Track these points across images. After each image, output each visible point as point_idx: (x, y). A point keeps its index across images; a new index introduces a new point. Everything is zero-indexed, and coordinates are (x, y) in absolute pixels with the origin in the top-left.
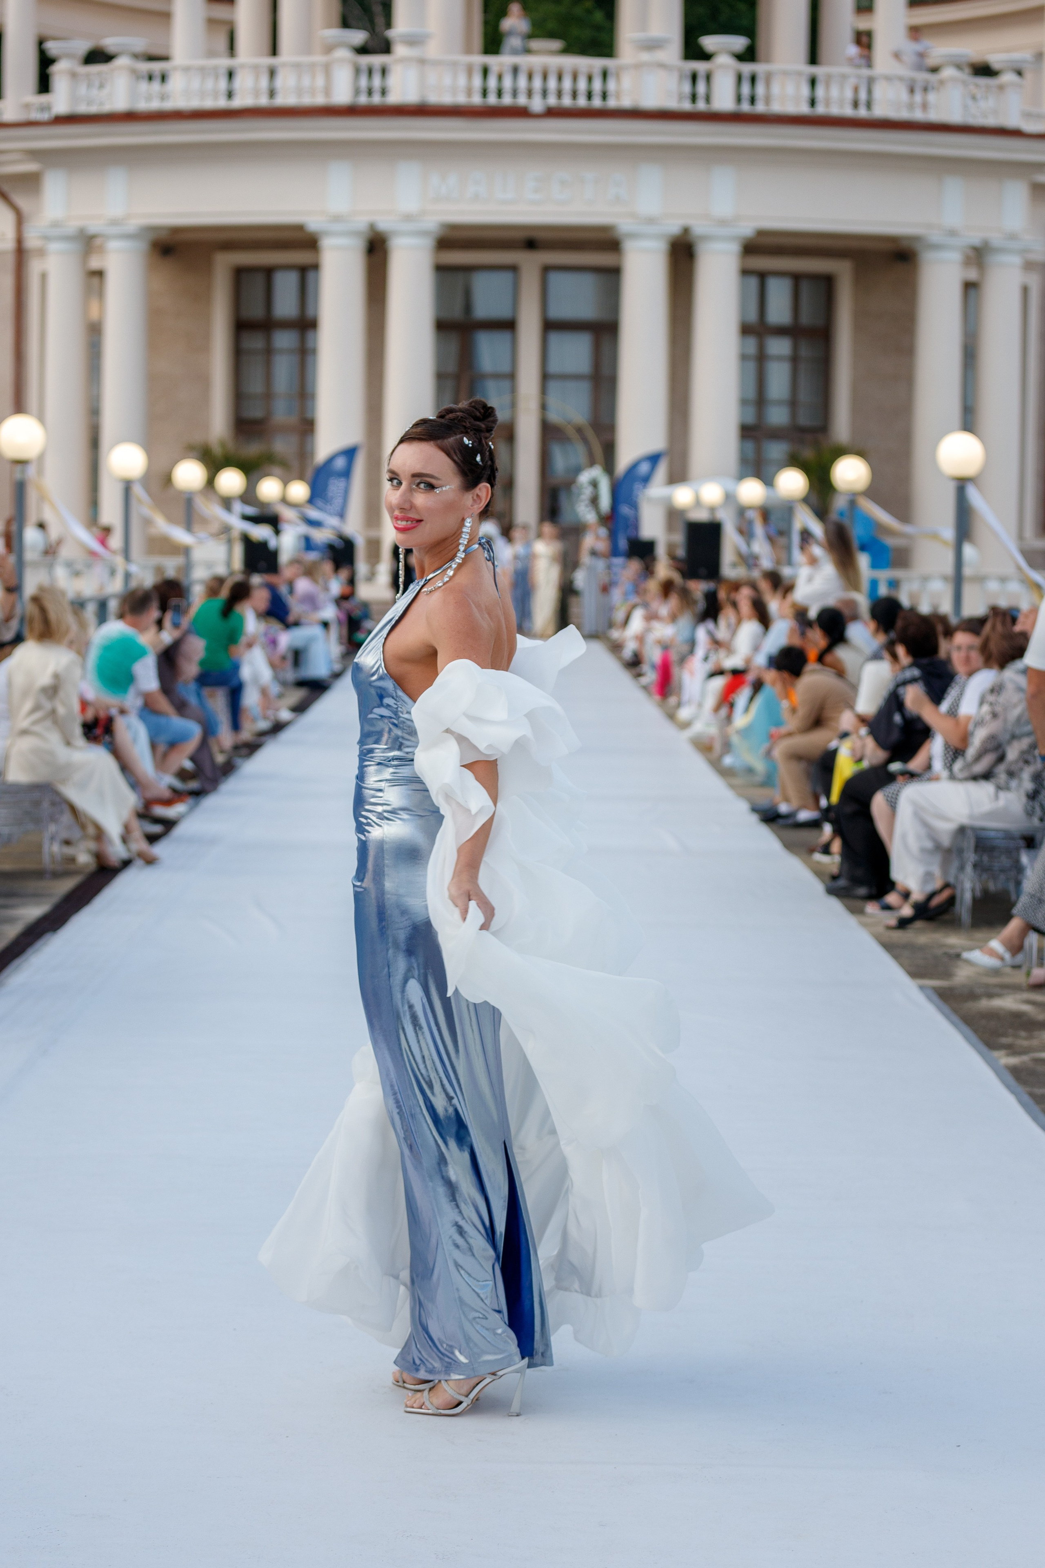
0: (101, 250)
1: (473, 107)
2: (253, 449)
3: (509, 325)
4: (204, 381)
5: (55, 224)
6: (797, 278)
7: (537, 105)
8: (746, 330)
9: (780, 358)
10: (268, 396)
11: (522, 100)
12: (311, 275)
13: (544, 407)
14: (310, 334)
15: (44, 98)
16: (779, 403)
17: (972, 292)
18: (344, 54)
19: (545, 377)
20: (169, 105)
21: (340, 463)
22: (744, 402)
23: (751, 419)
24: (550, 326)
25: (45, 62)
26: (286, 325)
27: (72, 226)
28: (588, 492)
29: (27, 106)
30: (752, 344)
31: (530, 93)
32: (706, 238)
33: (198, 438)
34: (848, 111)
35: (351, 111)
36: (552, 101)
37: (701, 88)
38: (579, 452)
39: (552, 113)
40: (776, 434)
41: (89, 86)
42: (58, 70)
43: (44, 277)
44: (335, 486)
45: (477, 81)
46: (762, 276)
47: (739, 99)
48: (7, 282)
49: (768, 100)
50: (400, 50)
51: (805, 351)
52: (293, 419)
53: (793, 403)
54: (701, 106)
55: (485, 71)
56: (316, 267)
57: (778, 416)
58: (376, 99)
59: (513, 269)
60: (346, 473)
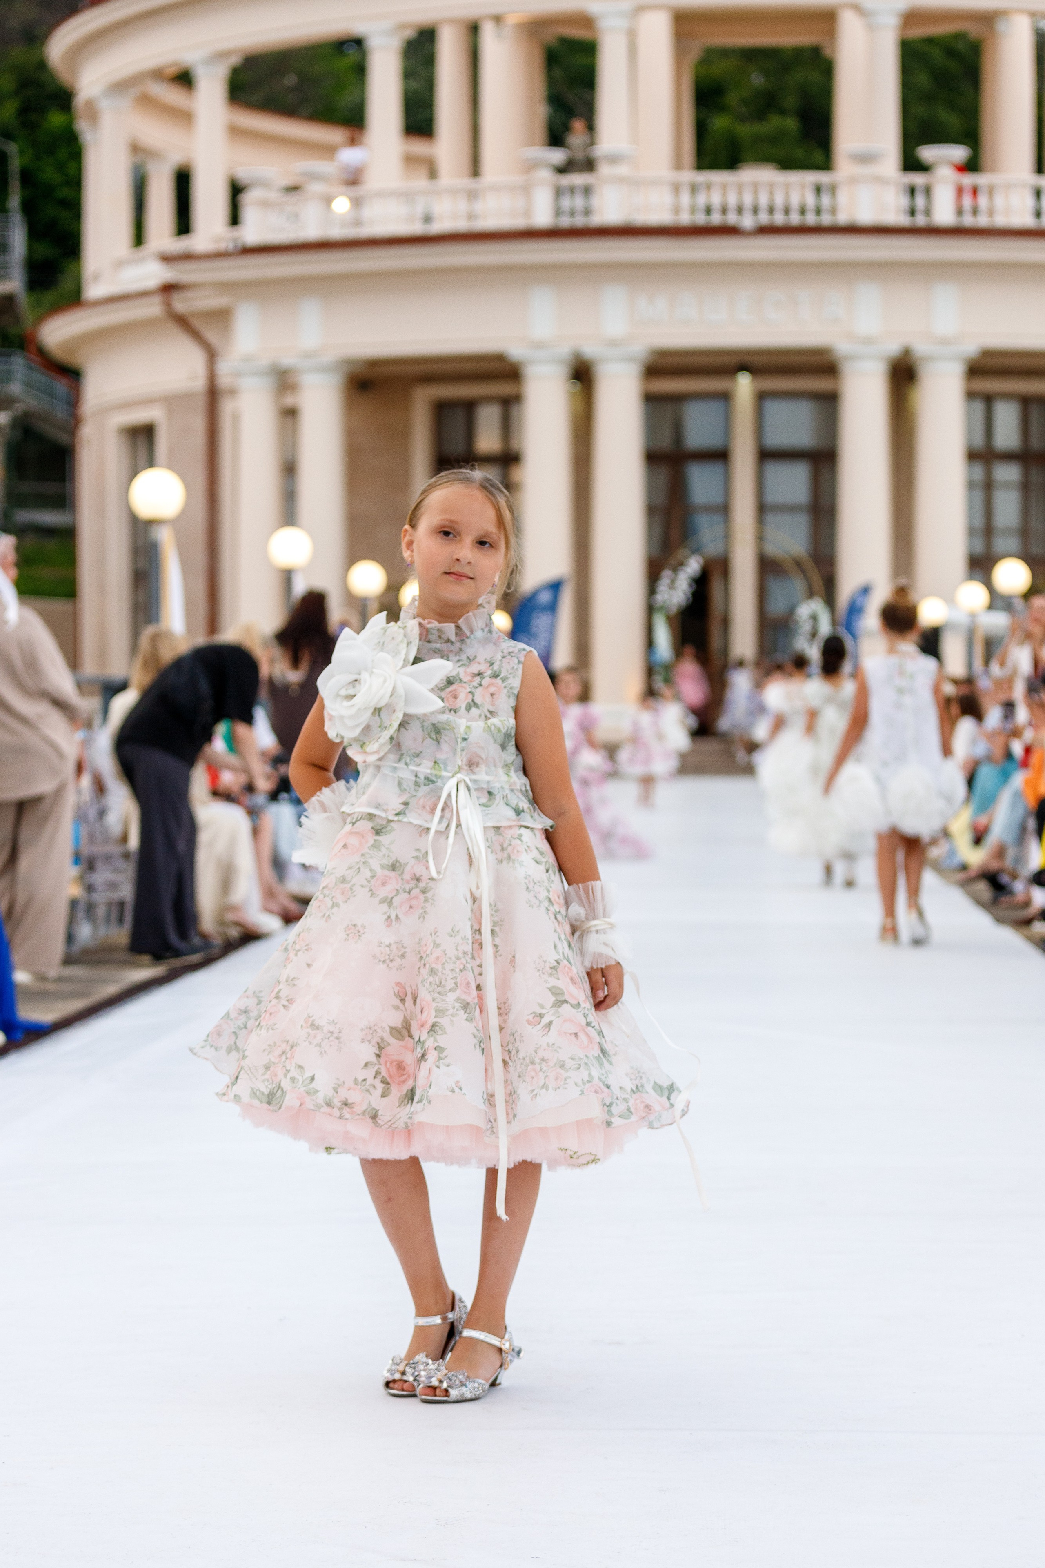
0: (297, 386)
1: (680, 226)
3: (722, 456)
5: (249, 358)
6: (1026, 402)
7: (748, 222)
8: (973, 456)
9: (1007, 485)
11: (732, 219)
12: (514, 407)
13: (760, 538)
14: (513, 469)
15: (235, 230)
16: (1009, 531)
18: (546, 175)
19: (762, 509)
21: (545, 597)
22: (971, 532)
24: (765, 455)
25: (236, 190)
26: (487, 459)
27: (266, 359)
28: (807, 625)
29: (217, 239)
30: (978, 471)
31: (740, 210)
32: (928, 359)
35: (553, 233)
36: (764, 218)
37: (920, 201)
38: (798, 585)
39: (763, 230)
41: (281, 215)
42: (248, 199)
43: (237, 418)
44: (540, 622)
45: (685, 199)
46: (989, 399)
47: (960, 212)
48: (198, 423)
49: (991, 213)
50: (604, 170)
51: (1037, 478)
53: (1024, 530)
54: (921, 220)
55: (694, 189)
56: (519, 398)
58: (580, 221)
59: (725, 397)
60: (552, 607)
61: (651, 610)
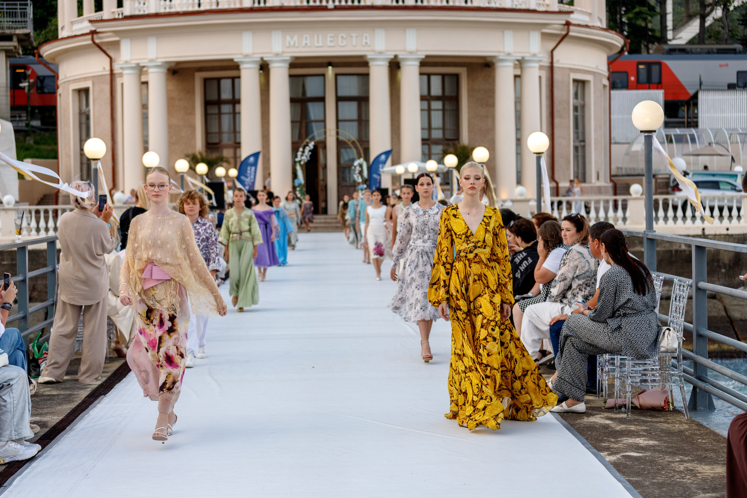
0: (147, 73)
1: (304, 6)
2: (214, 156)
3: (322, 99)
4: (193, 127)
5: (126, 62)
6: (443, 76)
7: (331, 5)
8: (423, 98)
9: (437, 110)
10: (220, 133)
11: (324, 3)
12: (236, 80)
13: (337, 133)
14: (237, 106)
15: (120, 9)
16: (438, 129)
17: (518, 79)
19: (338, 121)
20: (173, 10)
21: (252, 159)
22: (423, 129)
23: (426, 136)
24: (339, 99)
26: (227, 102)
27: (133, 63)
28: (358, 168)
29: (113, 13)
30: (425, 103)
31: (327, 0)
32: (405, 59)
33: (190, 152)
34: (463, 4)
35: (251, 10)
36: (337, 3)
38: (354, 153)
39: (336, 8)
40: (437, 142)
41: (140, 3)
43: (122, 84)
44: (250, 170)
46: (429, 75)
47: (416, 0)
48: (107, 88)
51: (447, 107)
52: (231, 142)
53: (444, 129)
54: (400, 3)
56: (239, 77)
57: (437, 134)
58: (262, 5)
59: (323, 75)
60: (255, 164)
61: (294, 163)
